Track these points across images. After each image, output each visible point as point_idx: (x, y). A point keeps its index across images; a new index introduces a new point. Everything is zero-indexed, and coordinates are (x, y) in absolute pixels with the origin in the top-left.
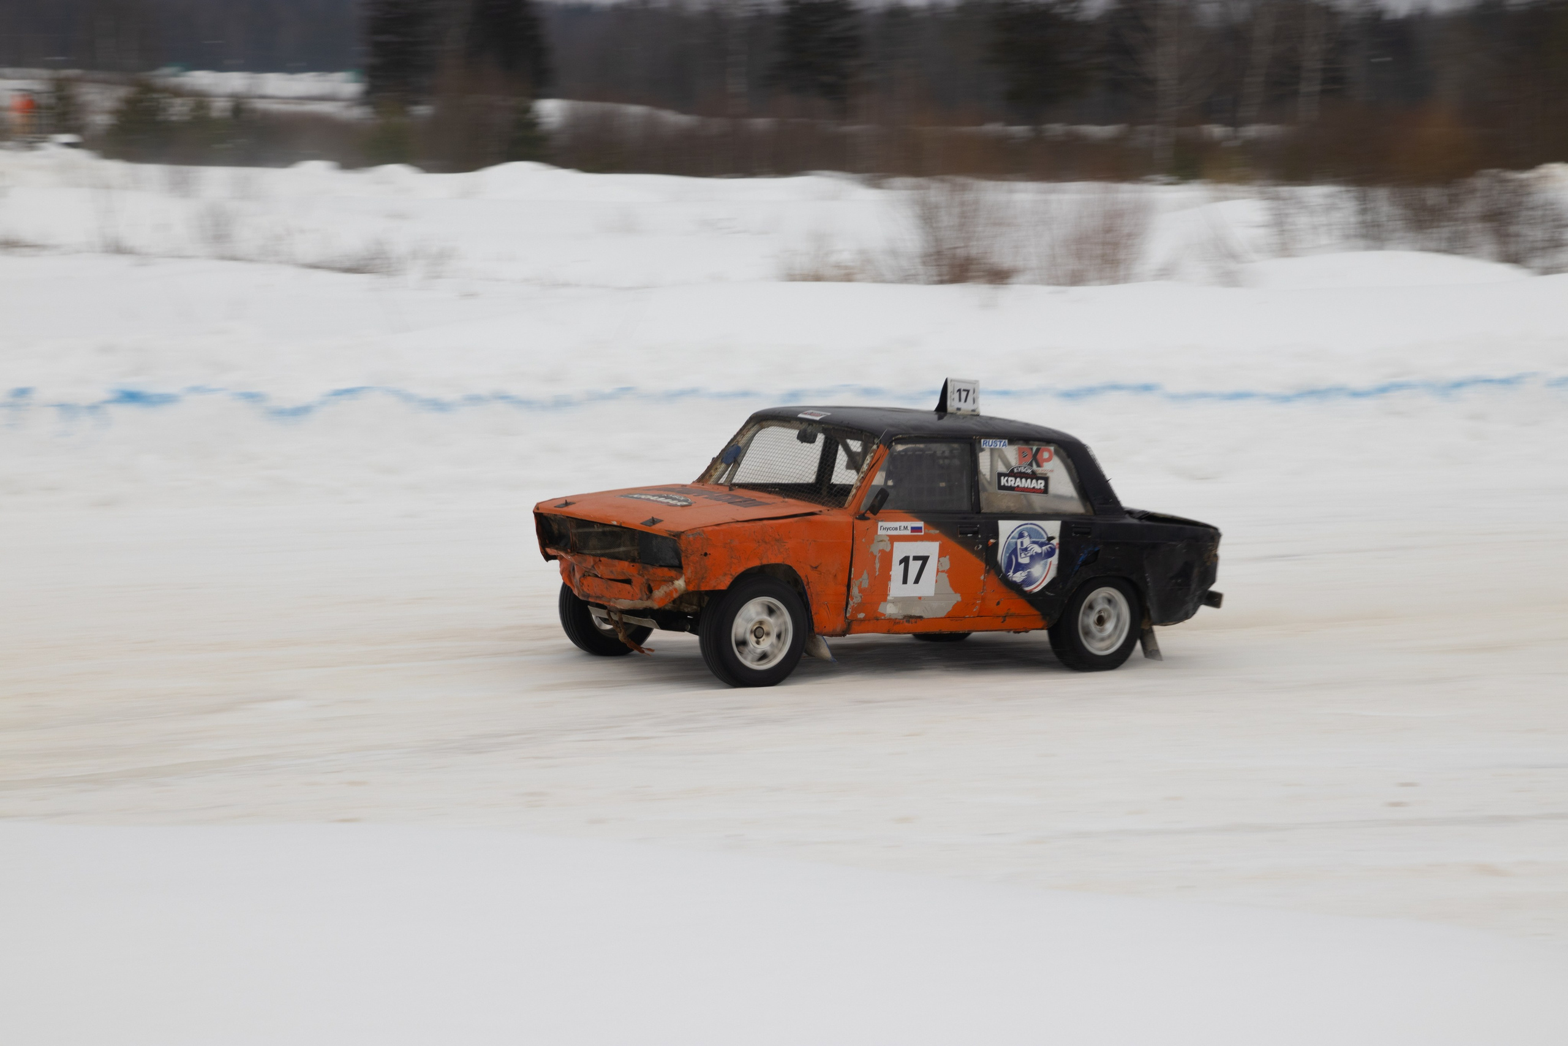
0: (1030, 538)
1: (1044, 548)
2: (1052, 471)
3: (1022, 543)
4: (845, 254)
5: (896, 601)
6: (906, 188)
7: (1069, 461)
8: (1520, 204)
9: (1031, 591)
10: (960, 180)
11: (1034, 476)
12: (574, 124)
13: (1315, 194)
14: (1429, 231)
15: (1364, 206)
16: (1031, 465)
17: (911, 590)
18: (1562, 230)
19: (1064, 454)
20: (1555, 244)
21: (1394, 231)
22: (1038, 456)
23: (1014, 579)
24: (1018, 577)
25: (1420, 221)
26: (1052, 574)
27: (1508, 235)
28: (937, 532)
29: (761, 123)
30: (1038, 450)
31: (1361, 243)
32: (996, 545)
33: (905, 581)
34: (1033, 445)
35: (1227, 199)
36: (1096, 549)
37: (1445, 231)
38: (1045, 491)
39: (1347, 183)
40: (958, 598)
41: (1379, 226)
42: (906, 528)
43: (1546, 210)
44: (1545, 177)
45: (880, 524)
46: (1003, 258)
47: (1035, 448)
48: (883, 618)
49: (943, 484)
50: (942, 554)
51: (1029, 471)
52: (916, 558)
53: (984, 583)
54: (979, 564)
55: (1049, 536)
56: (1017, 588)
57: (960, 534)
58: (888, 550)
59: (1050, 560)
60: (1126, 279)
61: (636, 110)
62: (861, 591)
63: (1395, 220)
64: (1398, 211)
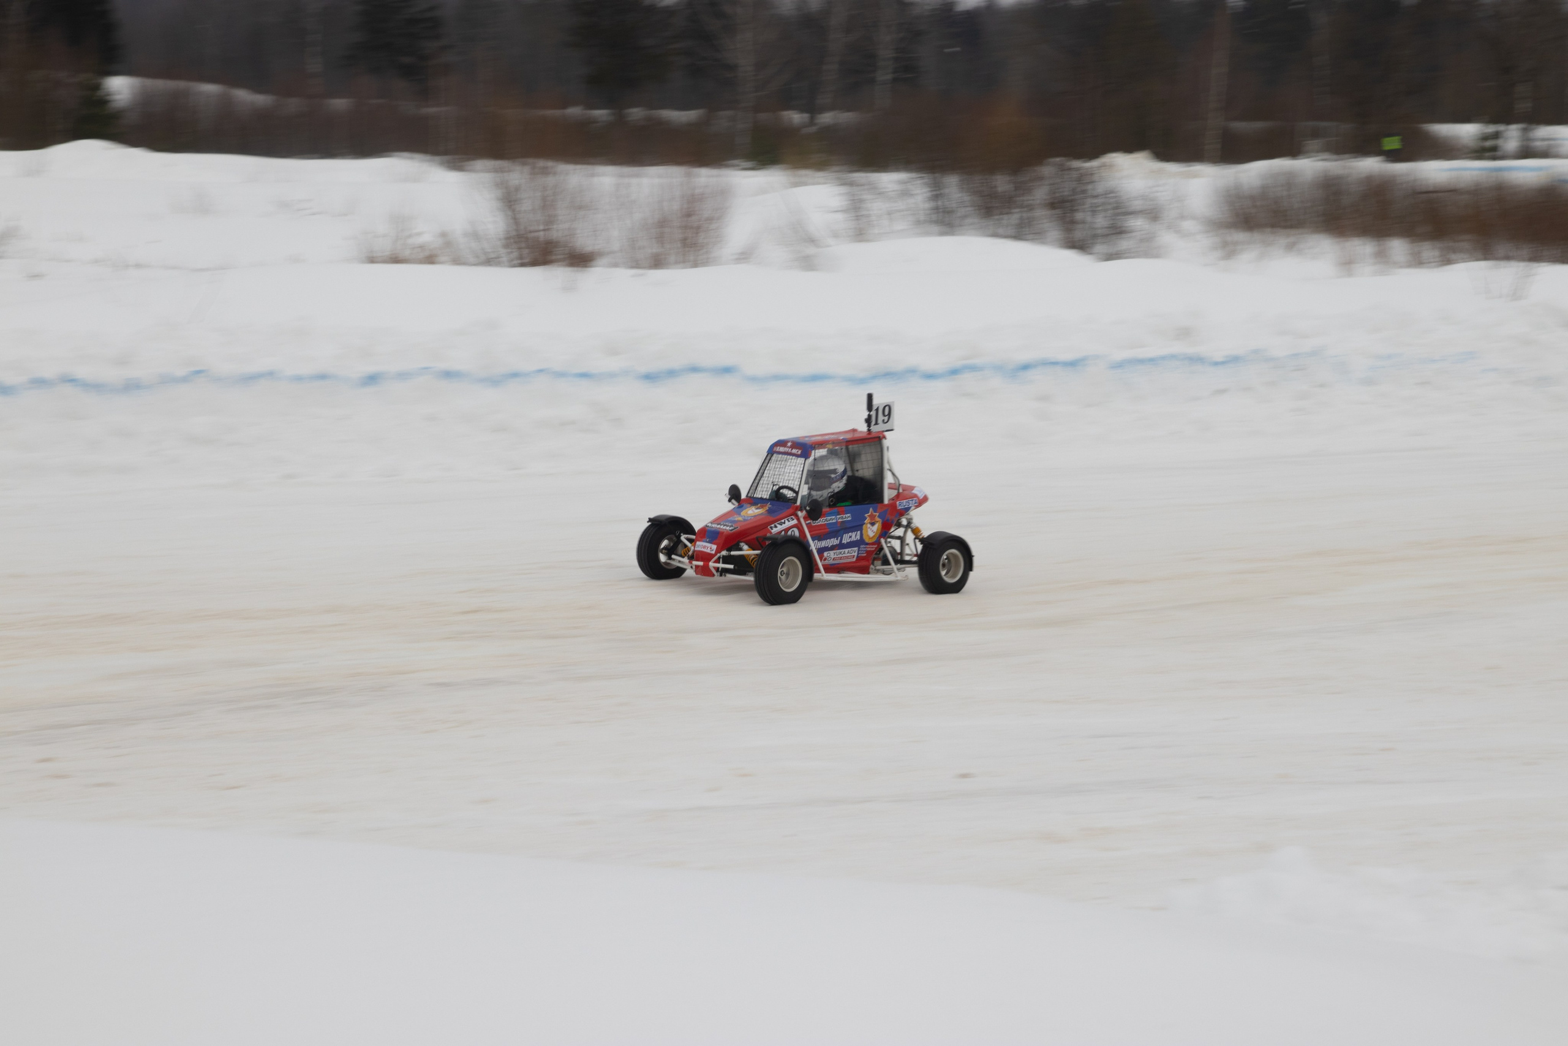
4: (426, 235)
6: (489, 171)
8: (1084, 192)
10: (541, 163)
12: (145, 101)
13: (889, 180)
14: (996, 217)
15: (935, 193)
18: (1123, 217)
20: (1117, 231)
21: (965, 217)
25: (987, 208)
27: (1073, 222)
29: (340, 104)
31: (936, 228)
35: (805, 184)
37: (1015, 217)
39: (919, 169)
41: (949, 212)
43: (1106, 198)
44: (1104, 165)
46: (584, 242)
60: (706, 263)
61: (210, 89)
63: (967, 206)
64: (967, 198)
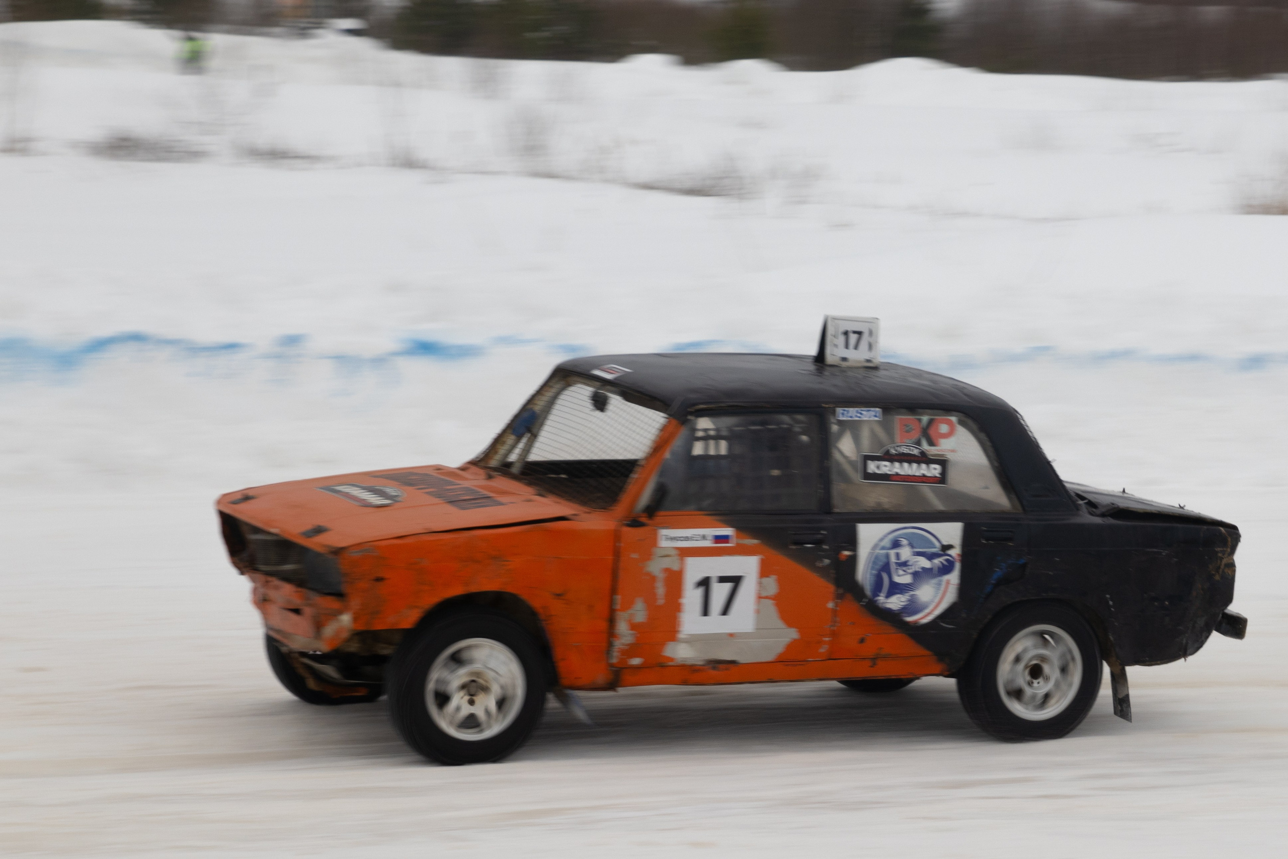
0: (911, 545)
1: (937, 561)
2: (953, 451)
3: (898, 556)
5: (693, 640)
7: (983, 436)
9: (916, 622)
11: (924, 459)
16: (918, 443)
17: (715, 624)
19: (974, 427)
22: (932, 432)
23: (888, 606)
24: (895, 603)
26: (950, 597)
28: (755, 542)
30: (931, 422)
32: (853, 560)
33: (706, 612)
34: (922, 414)
36: (1022, 561)
38: (942, 479)
40: (792, 634)
42: (704, 537)
45: (664, 532)
47: (925, 419)
48: (671, 664)
49: (776, 472)
50: (765, 571)
51: (916, 452)
52: (723, 580)
53: (834, 612)
54: (824, 587)
55: (945, 543)
56: (893, 618)
57: (796, 543)
58: (675, 567)
59: (946, 577)
62: (634, 627)
